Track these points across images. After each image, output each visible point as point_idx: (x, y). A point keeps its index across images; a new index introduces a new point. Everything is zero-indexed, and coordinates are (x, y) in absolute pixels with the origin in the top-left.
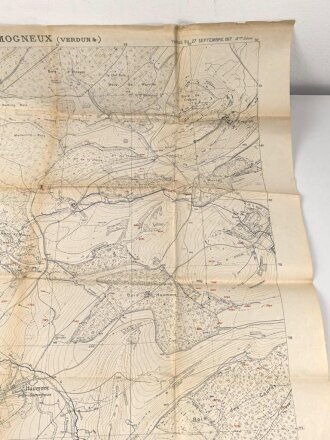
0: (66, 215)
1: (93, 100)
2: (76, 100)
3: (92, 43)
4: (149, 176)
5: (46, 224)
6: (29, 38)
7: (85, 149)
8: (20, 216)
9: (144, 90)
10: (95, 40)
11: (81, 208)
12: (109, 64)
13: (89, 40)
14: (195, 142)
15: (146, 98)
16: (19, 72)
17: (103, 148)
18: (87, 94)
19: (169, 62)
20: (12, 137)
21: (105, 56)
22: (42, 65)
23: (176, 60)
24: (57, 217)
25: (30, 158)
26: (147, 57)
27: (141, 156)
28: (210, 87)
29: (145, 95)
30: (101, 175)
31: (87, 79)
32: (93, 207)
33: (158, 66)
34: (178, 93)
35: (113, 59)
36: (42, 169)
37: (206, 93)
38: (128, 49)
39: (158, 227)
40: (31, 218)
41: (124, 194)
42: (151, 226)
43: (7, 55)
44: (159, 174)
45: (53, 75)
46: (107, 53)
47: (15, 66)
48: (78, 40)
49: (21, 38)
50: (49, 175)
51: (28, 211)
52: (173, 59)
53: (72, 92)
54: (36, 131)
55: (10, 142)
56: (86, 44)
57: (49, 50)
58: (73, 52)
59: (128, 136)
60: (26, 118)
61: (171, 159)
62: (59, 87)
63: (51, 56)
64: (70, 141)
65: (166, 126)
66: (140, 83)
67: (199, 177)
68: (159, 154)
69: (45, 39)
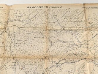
0: (55, 68)
1: (59, 23)
2: (53, 23)
3: (59, 8)
4: (80, 53)
5: (49, 71)
6: (41, 7)
7: (58, 42)
8: (41, 70)
9: (75, 20)
10: (60, 7)
11: (59, 65)
12: (64, 13)
13: (58, 7)
14: (93, 37)
15: (76, 23)
16: (36, 16)
17: (64, 42)
18: (57, 22)
19: (82, 13)
20: (34, 38)
21: (63, 11)
22: (44, 14)
23: (85, 12)
24: (52, 69)
25: (41, 47)
26: (76, 12)
27: (76, 45)
28: (96, 20)
29: (76, 22)
30: (64, 53)
31: (57, 17)
32: (63, 65)
33: (79, 14)
34: (86, 21)
35: (66, 12)
36: (45, 51)
37: (95, 22)
38: (70, 10)
39: (84, 72)
40: (44, 70)
41: (72, 60)
42: (82, 71)
43: (34, 12)
44: (83, 52)
45: (47, 17)
46: (64, 11)
47: (35, 15)
48: (55, 7)
49: (39, 7)
50: (47, 53)
51: (43, 67)
52: (83, 12)
53: (52, 21)
54: (41, 36)
55: (33, 40)
56: (58, 8)
57: (47, 10)
58: (54, 10)
59: (71, 36)
60: (37, 31)
61: (86, 45)
62: (48, 20)
63: (47, 12)
64: (53, 40)
65: (84, 32)
66: (74, 18)
67: (96, 52)
68: (82, 43)
69: (46, 7)
